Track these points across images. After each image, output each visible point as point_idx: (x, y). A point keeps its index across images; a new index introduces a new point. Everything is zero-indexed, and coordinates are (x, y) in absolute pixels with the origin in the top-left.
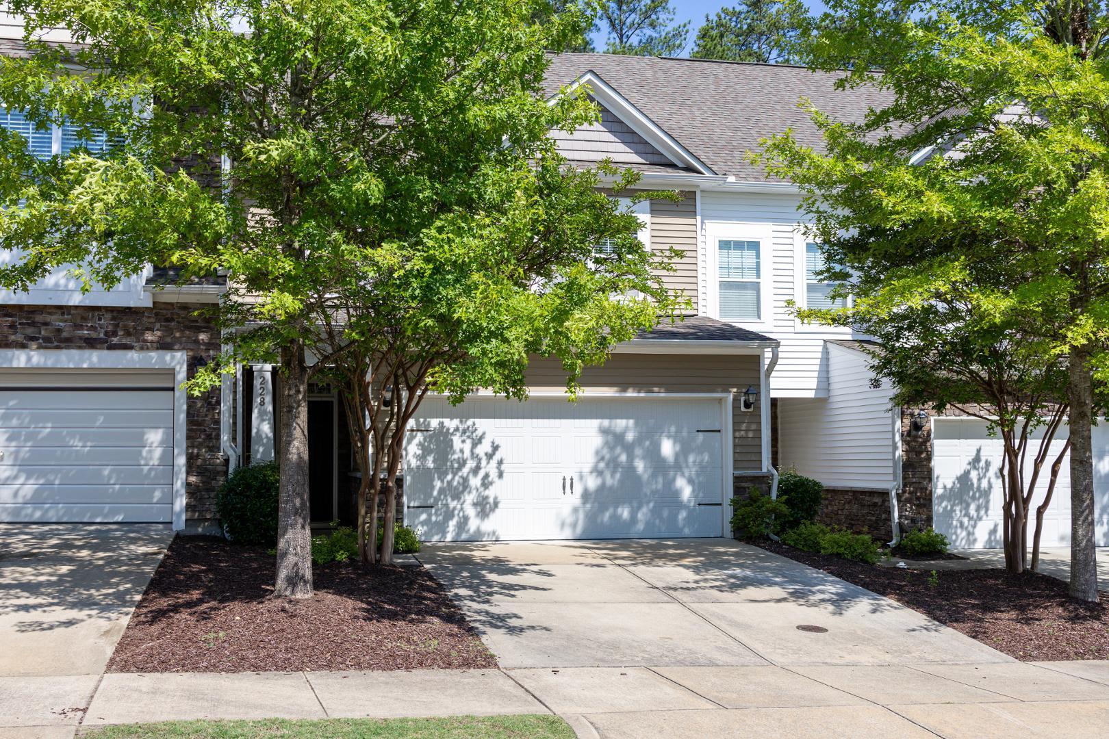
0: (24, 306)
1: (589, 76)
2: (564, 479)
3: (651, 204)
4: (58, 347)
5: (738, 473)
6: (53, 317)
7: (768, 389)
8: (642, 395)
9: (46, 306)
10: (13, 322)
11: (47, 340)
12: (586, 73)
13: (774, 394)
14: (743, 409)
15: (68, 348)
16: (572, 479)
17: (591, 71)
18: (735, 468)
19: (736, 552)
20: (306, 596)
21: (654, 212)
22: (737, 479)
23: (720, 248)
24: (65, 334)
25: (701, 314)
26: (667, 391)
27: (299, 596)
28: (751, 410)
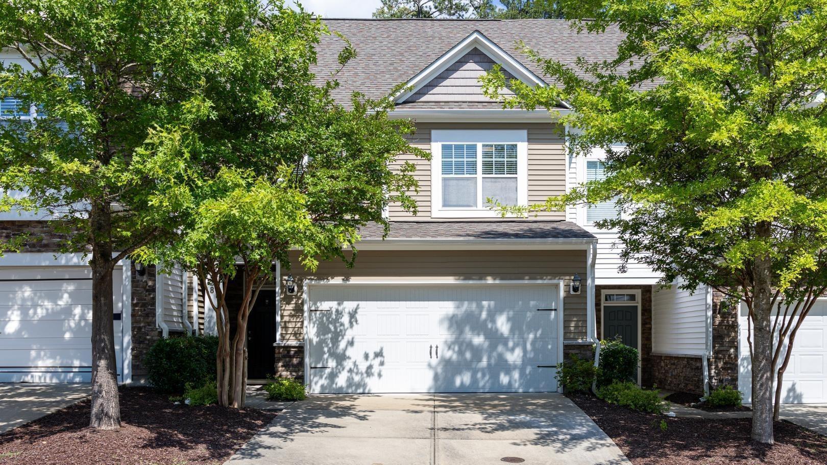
0: (15, 221)
1: (475, 35)
2: (431, 347)
3: (528, 134)
4: (39, 251)
5: (567, 342)
6: (35, 229)
7: (593, 279)
8: (497, 282)
9: (30, 221)
10: (7, 233)
11: (33, 246)
12: (473, 33)
13: (598, 282)
14: (572, 292)
15: (47, 251)
16: (437, 347)
17: (477, 31)
18: (565, 339)
19: (544, 404)
20: (110, 428)
21: (530, 140)
22: (566, 347)
23: (588, 167)
24: (45, 242)
25: (568, 220)
26: (502, 279)
27: (103, 427)
28: (579, 293)
